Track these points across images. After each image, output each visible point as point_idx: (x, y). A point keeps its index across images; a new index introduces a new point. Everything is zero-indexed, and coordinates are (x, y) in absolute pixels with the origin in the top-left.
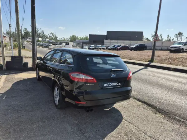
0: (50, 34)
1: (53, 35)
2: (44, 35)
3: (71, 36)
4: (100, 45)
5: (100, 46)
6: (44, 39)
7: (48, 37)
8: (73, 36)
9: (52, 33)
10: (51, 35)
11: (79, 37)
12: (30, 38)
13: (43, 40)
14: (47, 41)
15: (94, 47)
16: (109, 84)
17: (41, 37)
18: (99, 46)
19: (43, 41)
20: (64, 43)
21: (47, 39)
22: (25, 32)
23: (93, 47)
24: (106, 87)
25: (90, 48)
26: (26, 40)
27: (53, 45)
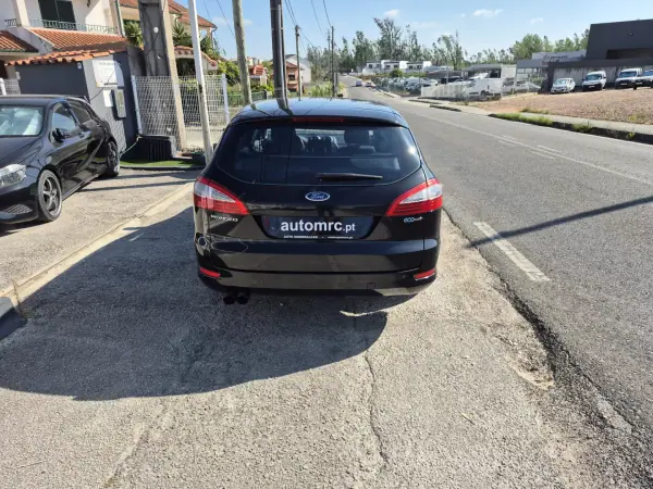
0: (437, 44)
1: (448, 45)
2: (416, 51)
3: (520, 41)
4: (638, 70)
5: (634, 73)
6: (415, 65)
7: (433, 54)
8: (527, 40)
9: (445, 38)
10: (443, 46)
11: (553, 42)
12: (371, 67)
13: (411, 67)
14: (423, 71)
15: (603, 81)
16: (301, 223)
17: (407, 59)
18: (629, 74)
19: (411, 71)
20: (483, 71)
21: (427, 64)
22: (357, 47)
23: (596, 82)
24: (290, 232)
25: (585, 83)
26: (359, 74)
27: (443, 81)
